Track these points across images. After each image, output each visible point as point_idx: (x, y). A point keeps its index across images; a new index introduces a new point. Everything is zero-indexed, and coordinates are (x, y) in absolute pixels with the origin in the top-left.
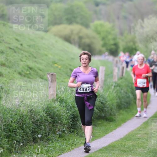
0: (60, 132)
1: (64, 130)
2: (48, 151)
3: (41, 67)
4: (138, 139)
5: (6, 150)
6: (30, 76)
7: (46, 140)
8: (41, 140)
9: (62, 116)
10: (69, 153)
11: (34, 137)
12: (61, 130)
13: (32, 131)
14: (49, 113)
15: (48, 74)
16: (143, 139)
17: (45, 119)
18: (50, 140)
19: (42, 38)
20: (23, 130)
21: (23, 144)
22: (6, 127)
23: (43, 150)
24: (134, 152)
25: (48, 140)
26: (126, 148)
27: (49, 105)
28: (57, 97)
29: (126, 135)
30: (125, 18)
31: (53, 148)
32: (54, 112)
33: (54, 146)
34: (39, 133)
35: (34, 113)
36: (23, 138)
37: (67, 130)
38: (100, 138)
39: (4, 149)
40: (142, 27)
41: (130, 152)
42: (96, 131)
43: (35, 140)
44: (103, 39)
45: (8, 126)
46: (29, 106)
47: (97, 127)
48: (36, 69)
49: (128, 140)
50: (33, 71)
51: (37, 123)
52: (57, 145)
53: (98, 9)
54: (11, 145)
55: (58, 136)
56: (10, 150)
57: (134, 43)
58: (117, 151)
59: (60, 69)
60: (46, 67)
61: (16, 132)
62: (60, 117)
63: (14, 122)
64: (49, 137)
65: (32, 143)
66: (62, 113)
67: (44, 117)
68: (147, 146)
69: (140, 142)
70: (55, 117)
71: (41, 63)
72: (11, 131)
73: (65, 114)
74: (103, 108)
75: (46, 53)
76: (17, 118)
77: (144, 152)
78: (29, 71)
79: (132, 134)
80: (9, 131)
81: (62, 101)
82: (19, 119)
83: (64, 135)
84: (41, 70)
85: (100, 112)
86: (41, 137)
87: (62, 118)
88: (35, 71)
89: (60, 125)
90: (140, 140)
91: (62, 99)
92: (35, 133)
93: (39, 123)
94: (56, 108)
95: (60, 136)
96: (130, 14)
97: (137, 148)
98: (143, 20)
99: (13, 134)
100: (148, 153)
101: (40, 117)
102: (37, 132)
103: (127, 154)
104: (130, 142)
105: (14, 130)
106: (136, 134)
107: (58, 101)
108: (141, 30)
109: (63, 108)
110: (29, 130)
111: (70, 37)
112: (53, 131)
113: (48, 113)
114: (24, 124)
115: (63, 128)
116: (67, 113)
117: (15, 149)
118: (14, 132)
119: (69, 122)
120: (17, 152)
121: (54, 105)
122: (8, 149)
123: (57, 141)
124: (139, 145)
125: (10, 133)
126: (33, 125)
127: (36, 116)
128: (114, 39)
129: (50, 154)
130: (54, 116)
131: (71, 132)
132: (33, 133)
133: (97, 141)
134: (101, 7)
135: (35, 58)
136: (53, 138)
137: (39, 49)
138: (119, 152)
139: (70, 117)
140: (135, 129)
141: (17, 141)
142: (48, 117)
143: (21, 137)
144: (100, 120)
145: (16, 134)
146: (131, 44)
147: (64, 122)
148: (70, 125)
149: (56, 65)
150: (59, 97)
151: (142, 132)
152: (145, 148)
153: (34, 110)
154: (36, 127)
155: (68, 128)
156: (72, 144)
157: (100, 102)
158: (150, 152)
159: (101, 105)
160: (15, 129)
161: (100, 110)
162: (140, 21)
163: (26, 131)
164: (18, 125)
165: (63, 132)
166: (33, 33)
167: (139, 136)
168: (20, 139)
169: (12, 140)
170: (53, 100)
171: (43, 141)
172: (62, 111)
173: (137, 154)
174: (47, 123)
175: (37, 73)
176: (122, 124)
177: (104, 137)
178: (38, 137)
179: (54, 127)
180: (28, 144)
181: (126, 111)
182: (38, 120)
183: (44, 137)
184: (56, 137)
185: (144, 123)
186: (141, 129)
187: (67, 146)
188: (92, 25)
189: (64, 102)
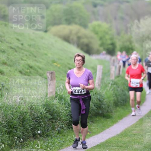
0: (59, 129)
1: (63, 127)
2: (47, 147)
3: (41, 66)
4: (134, 135)
5: (7, 146)
6: (30, 74)
7: (45, 136)
8: (41, 136)
9: (61, 113)
10: (68, 148)
11: (34, 133)
12: (59, 126)
13: (32, 127)
14: (49, 110)
15: (48, 72)
16: (139, 135)
17: (45, 116)
18: (49, 136)
19: (42, 38)
20: (23, 126)
21: (24, 140)
22: (7, 123)
23: (43, 146)
24: (129, 148)
25: (47, 136)
26: (123, 143)
27: (48, 103)
28: (56, 95)
29: (123, 131)
30: (122, 18)
31: (52, 143)
32: (53, 109)
33: (53, 141)
34: (39, 129)
35: (34, 110)
36: (23, 134)
37: (66, 127)
38: (97, 134)
39: (5, 144)
40: (138, 27)
41: (126, 148)
42: (94, 128)
43: (35, 136)
44: (101, 39)
45: (9, 122)
46: (29, 103)
47: (95, 124)
48: (36, 67)
49: (124, 136)
50: (34, 69)
51: (37, 120)
52: (56, 141)
53: (95, 9)
54: (12, 140)
55: (57, 132)
56: (11, 146)
57: (131, 42)
58: (114, 146)
59: (59, 68)
60: (45, 65)
61: (16, 128)
62: (59, 114)
63: (14, 118)
64: (49, 133)
65: (32, 139)
66: (61, 110)
67: (44, 114)
68: (143, 142)
69: (136, 138)
70: (54, 114)
71: (41, 62)
72: (12, 128)
73: (64, 110)
74: (100, 105)
75: (46, 52)
76: (18, 115)
77: (140, 148)
78: (30, 70)
79: (128, 131)
80: (10, 127)
81: (61, 98)
82: (20, 116)
83: (63, 131)
84: (40, 69)
85: (98, 109)
86: (41, 133)
87: (61, 115)
88: (35, 69)
89: (59, 122)
90: (136, 136)
91: (61, 97)
92: (35, 129)
93: (39, 119)
94: (55, 105)
95: (59, 132)
96: (127, 15)
97: (133, 144)
98: (139, 20)
99: (14, 130)
100: (143, 148)
101: (40, 114)
102: (37, 128)
103: (124, 150)
104: (126, 138)
105: (14, 127)
106: (132, 130)
107: (57, 98)
108: (137, 31)
109: (62, 105)
110: (30, 126)
111: (69, 37)
112: (52, 128)
113: (47, 110)
114: (25, 121)
115: (62, 125)
116: (66, 110)
117: (16, 144)
118: (15, 128)
119: (67, 119)
120: (18, 148)
121: (54, 102)
122: (9, 145)
123: (56, 137)
124: (135, 141)
125: (11, 129)
126: (33, 122)
127: (36, 113)
128: (111, 39)
129: (49, 150)
130: (53, 112)
131: (69, 128)
132: (33, 129)
133: (94, 137)
134: (99, 8)
135: (35, 57)
136: (53, 134)
137: (39, 49)
138: (116, 147)
139: (69, 114)
140: (131, 126)
141: (17, 137)
142: (48, 113)
143: (22, 133)
144: (98, 117)
145: (16, 130)
146: (128, 43)
147: (63, 119)
148: (69, 121)
149: (55, 64)
150: (58, 95)
151: (138, 129)
152: (141, 144)
153: (34, 107)
154: (36, 124)
155: (67, 125)
156: (70, 140)
157: (97, 100)
158: (145, 147)
159: (99, 102)
160: (16, 126)
161: (98, 107)
162: (136, 21)
163: (26, 127)
164: (18, 121)
165: (62, 128)
166: (33, 33)
167: (135, 133)
168: (21, 135)
169: (13, 136)
170: (52, 97)
171: (42, 136)
172: (61, 108)
173: (133, 149)
174: (47, 120)
175: (37, 71)
176: (119, 121)
177: (101, 133)
178: (38, 133)
179: (53, 123)
180: (28, 139)
181: (123, 108)
182: (38, 117)
183: (44, 133)
184: (55, 133)
185: (140, 120)
186: (136, 126)
187: (65, 142)
188: (90, 25)
189: (63, 100)
